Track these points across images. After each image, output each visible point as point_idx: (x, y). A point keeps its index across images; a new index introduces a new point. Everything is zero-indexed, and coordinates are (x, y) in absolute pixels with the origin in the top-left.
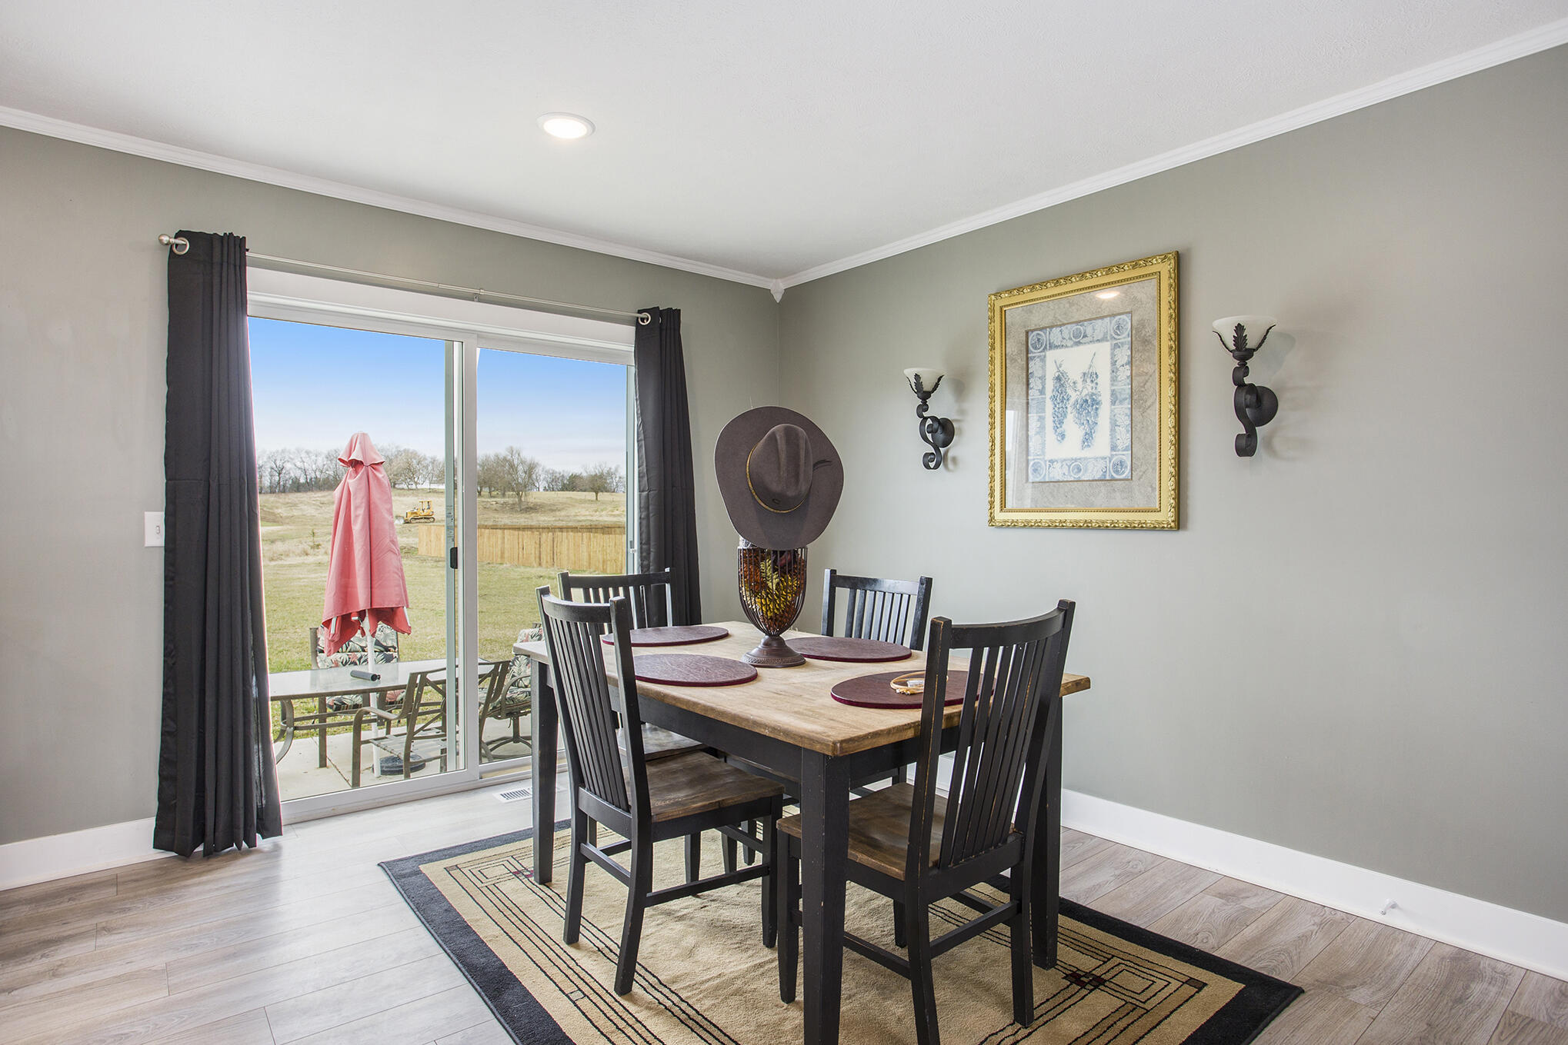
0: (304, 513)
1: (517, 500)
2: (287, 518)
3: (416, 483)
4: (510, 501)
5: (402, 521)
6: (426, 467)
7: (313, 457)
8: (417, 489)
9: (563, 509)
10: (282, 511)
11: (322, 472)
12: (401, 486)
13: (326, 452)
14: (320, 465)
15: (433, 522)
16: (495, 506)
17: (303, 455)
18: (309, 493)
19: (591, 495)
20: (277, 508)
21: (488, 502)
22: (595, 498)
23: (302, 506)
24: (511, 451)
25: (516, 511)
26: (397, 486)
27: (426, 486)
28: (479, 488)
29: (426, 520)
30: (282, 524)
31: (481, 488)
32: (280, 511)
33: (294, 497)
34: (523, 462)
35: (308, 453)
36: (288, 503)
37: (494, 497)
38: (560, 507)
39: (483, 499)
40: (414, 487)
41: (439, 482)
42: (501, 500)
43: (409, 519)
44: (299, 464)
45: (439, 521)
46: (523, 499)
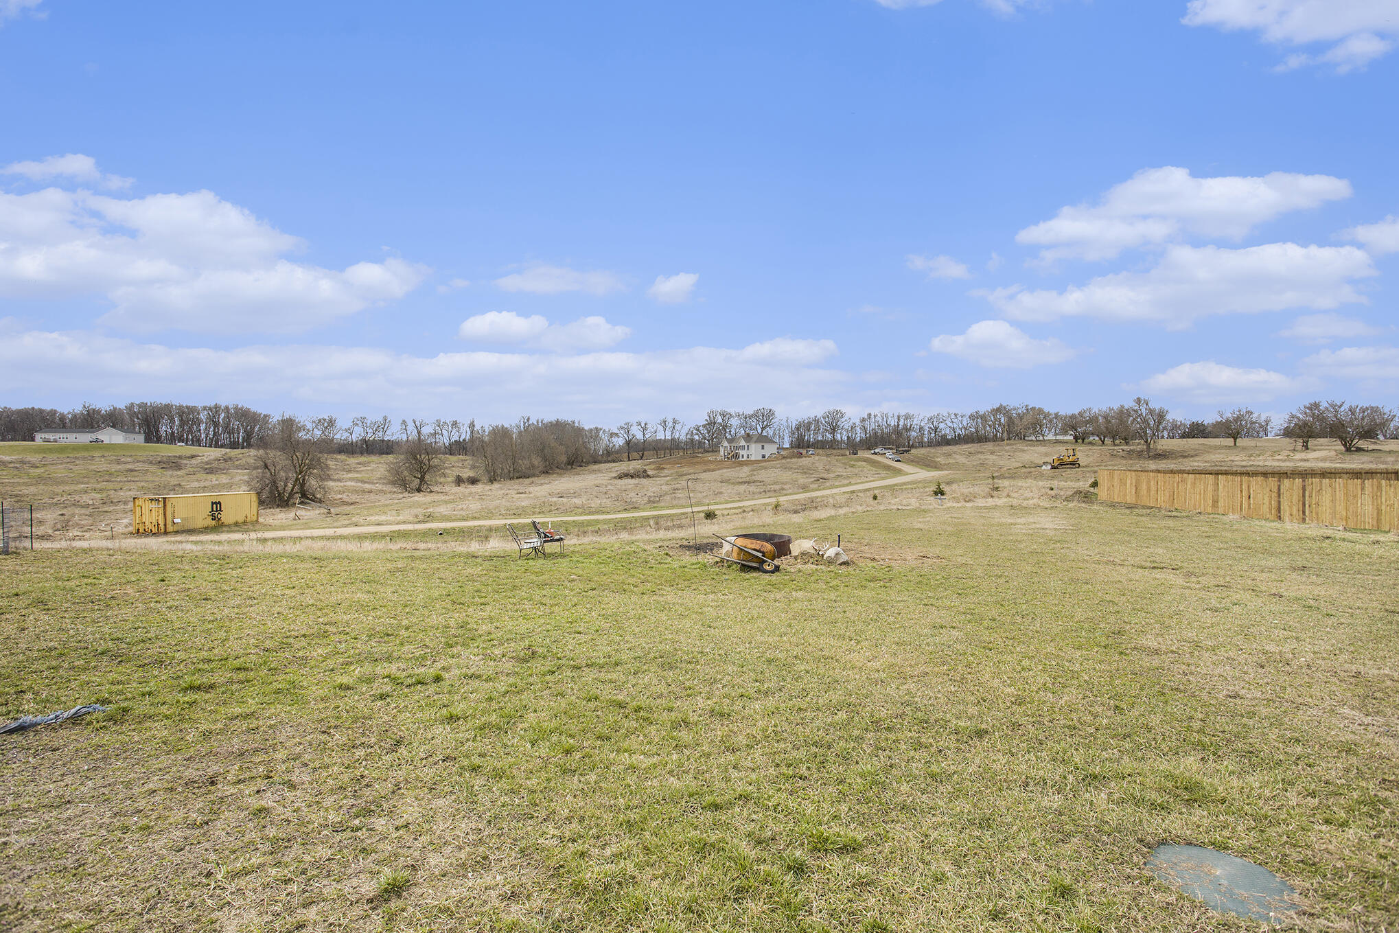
0: (957, 461)
1: (1145, 447)
2: (945, 464)
3: (1043, 435)
4: (1138, 448)
5: (1049, 467)
6: (1051, 421)
7: (960, 419)
8: (1044, 440)
9: (1196, 455)
10: (940, 460)
11: (966, 429)
12: (1030, 438)
13: (970, 414)
14: (965, 424)
15: (1078, 468)
16: (1122, 454)
17: (953, 417)
18: (957, 446)
19: (1230, 442)
20: (937, 458)
21: (1114, 449)
22: (1233, 444)
23: (955, 456)
24: (1138, 401)
25: (1145, 458)
26: (1026, 438)
27: (1051, 437)
28: (1102, 438)
29: (1071, 466)
30: (942, 470)
31: (1105, 437)
32: (939, 459)
33: (947, 449)
34: (1151, 412)
35: (955, 415)
36: (945, 453)
37: (1118, 445)
38: (1192, 453)
39: (1106, 447)
40: (1041, 438)
41: (1065, 433)
42: (1126, 448)
43: (1056, 464)
44: (950, 424)
45: (1083, 467)
46: (1151, 446)
